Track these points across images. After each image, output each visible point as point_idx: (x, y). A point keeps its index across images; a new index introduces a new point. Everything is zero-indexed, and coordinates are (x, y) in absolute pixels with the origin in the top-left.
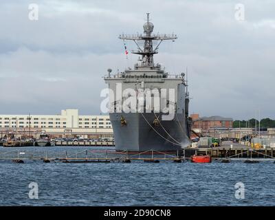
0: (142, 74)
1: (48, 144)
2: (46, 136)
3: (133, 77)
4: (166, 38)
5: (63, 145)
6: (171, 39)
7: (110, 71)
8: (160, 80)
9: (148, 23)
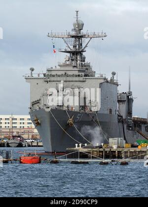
0: (63, 73)
1: (20, 145)
2: (19, 136)
3: (54, 76)
4: (95, 36)
5: (39, 146)
6: (99, 37)
7: (32, 70)
8: (81, 79)
9: (77, 20)
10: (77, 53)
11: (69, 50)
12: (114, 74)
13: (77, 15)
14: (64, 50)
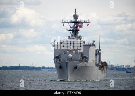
10: (75, 31)
11: (72, 30)
12: (94, 41)
13: (75, 11)
14: (69, 30)
